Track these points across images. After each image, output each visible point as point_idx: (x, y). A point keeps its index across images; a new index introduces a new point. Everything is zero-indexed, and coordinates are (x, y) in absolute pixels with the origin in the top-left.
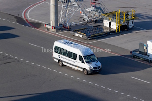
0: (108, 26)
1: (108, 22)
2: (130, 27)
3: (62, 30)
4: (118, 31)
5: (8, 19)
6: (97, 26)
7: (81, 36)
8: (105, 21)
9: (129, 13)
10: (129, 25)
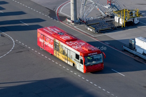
0: (118, 21)
1: (118, 18)
2: (136, 23)
3: (80, 23)
4: (123, 26)
5: (44, 12)
6: (109, 21)
7: (91, 30)
8: (115, 17)
9: (134, 12)
10: (135, 21)
